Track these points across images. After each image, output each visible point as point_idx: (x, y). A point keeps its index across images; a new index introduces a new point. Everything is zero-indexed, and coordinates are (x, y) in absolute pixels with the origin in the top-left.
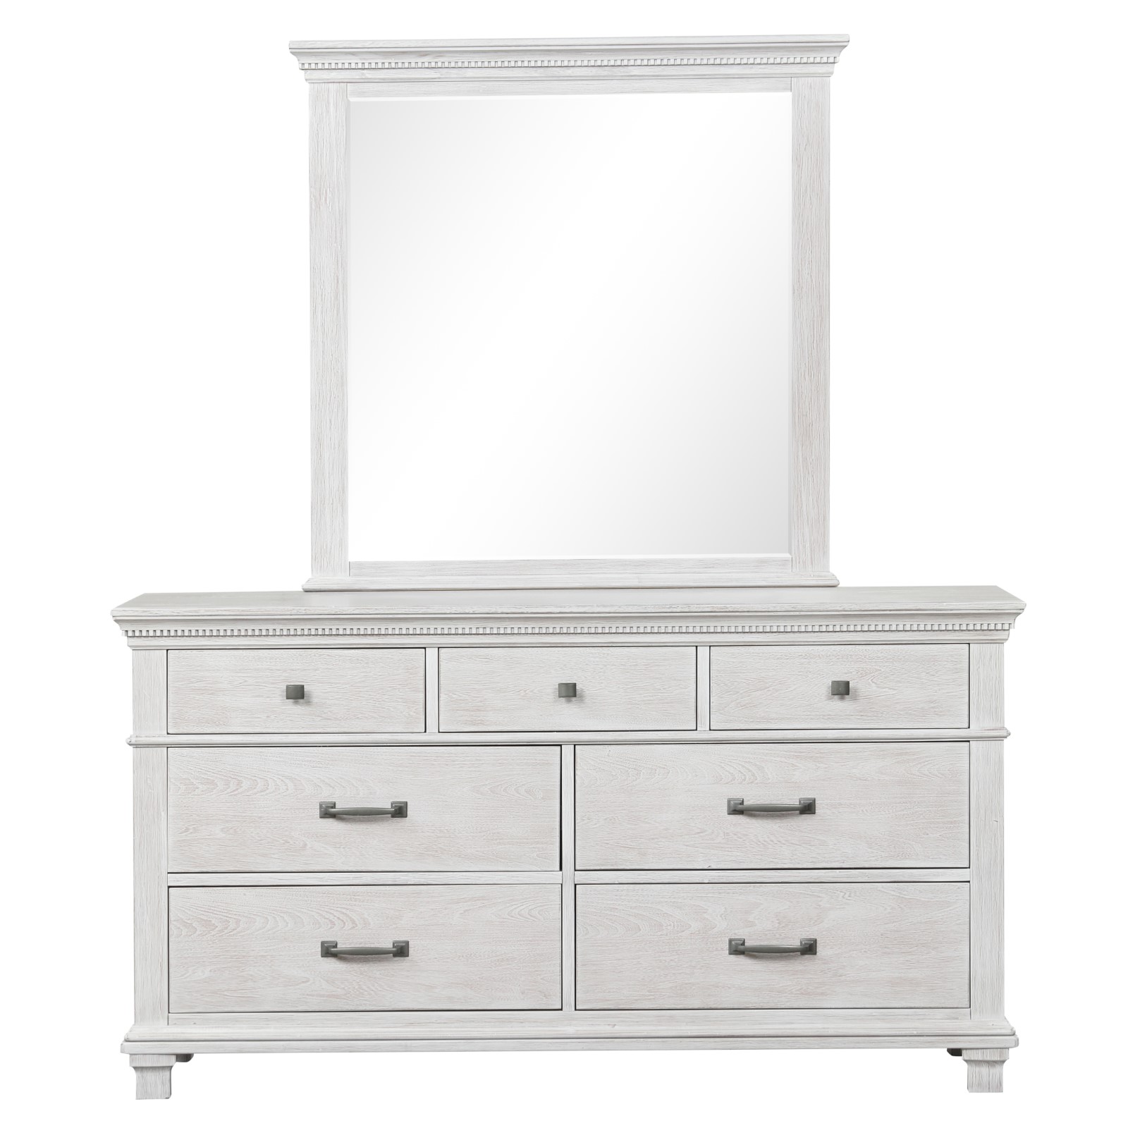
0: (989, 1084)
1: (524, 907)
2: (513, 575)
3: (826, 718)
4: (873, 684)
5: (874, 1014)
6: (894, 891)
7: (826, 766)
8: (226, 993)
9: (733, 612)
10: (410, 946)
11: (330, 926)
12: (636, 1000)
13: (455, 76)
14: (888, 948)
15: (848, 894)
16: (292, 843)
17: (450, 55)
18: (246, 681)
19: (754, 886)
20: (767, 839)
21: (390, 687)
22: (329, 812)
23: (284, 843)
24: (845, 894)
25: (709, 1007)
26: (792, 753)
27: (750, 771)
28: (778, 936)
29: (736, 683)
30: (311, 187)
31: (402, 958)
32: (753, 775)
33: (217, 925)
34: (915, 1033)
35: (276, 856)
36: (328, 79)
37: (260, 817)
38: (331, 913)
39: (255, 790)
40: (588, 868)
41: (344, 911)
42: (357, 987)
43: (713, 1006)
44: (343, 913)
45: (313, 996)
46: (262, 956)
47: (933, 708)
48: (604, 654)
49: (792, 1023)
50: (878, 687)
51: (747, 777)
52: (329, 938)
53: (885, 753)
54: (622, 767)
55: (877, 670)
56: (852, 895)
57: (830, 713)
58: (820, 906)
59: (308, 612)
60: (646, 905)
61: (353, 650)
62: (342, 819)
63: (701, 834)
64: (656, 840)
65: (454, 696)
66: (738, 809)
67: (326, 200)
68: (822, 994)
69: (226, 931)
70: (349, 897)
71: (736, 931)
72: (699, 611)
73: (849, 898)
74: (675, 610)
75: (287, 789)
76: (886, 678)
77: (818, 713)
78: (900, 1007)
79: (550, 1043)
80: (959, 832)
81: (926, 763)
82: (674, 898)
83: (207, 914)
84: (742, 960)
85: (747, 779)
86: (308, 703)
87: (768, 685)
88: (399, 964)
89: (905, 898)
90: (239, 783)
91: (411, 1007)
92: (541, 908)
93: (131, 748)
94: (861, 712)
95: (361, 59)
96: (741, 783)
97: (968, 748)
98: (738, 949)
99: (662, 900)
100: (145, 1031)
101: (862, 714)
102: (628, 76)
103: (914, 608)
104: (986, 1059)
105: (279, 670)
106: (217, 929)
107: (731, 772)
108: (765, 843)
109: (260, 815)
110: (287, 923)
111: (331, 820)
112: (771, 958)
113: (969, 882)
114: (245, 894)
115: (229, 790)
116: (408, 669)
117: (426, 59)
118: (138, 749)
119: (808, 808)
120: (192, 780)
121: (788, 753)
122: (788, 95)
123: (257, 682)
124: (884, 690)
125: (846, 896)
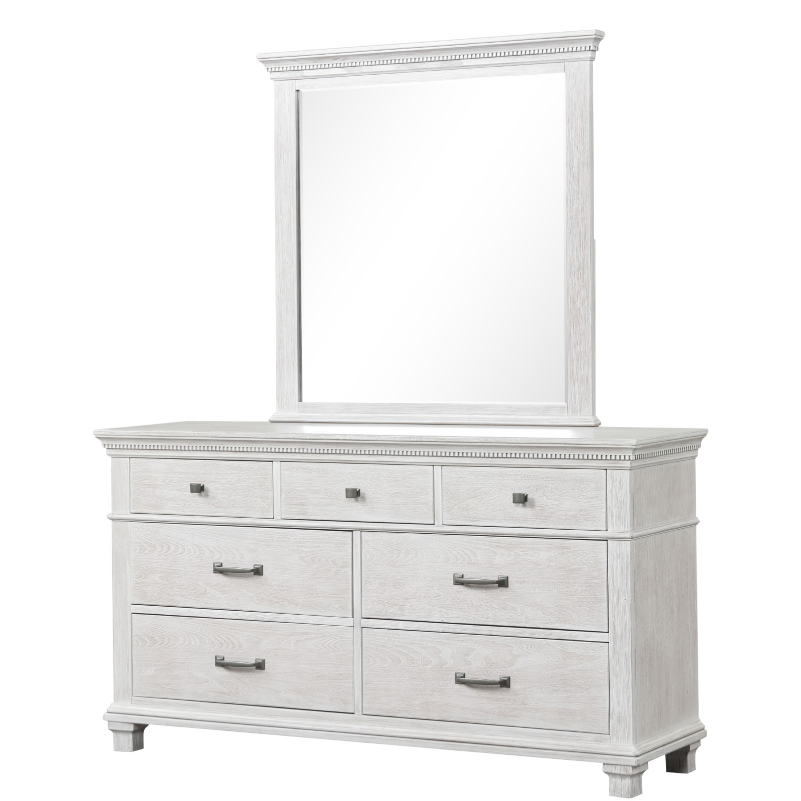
0: (622, 791)
1: (331, 641)
2: (395, 414)
3: (514, 519)
4: (544, 497)
5: (547, 733)
6: (558, 645)
7: (515, 553)
8: (163, 686)
9: (448, 442)
10: (266, 662)
11: (220, 645)
12: (399, 711)
13: (357, 72)
14: (556, 687)
15: (530, 646)
16: (198, 588)
17: (352, 58)
18: (172, 480)
19: (471, 636)
20: (478, 604)
21: (253, 487)
22: (219, 570)
23: (194, 589)
24: (528, 646)
25: (443, 719)
26: (493, 544)
27: (467, 555)
28: (486, 673)
29: (458, 492)
30: (275, 151)
31: (261, 671)
32: (469, 558)
33: (158, 640)
34: (570, 749)
35: (189, 597)
36: (284, 78)
37: (181, 571)
38: (221, 637)
39: (178, 553)
40: (369, 617)
41: (228, 636)
42: (235, 688)
43: (446, 719)
44: (228, 638)
45: (211, 691)
46: (183, 663)
47: (583, 515)
48: (377, 469)
49: (494, 735)
50: (547, 499)
51: (466, 559)
52: (221, 654)
53: (552, 546)
54: (389, 548)
55: (547, 486)
56: (533, 647)
57: (517, 516)
58: (512, 653)
59: (200, 435)
60: (404, 645)
61: (234, 462)
62: (226, 575)
63: (438, 598)
64: (410, 600)
65: (289, 494)
66: (460, 582)
67: (284, 158)
68: (514, 716)
69: (163, 645)
70: (230, 627)
71: (460, 667)
72: (428, 440)
73: (531, 649)
74: (412, 440)
75: (195, 553)
76: (552, 492)
77: (509, 516)
78: (564, 730)
79: (343, 736)
80: (601, 606)
81: (579, 555)
82: (422, 641)
83: (152, 632)
84: (463, 687)
85: (465, 561)
86: (207, 496)
87: (477, 495)
88: (259, 674)
89: (567, 652)
90: (169, 548)
91: (266, 704)
92: (341, 643)
93: (111, 521)
94: (537, 516)
95: (300, 63)
96: (461, 563)
97: (605, 545)
98: (461, 680)
99: (414, 642)
100: (119, 707)
101: (537, 517)
102: (460, 66)
103: (563, 443)
104: (617, 773)
105: (190, 473)
106: (158, 643)
107: (456, 555)
108: (477, 606)
109: (180, 569)
110: (196, 642)
111: (220, 575)
112: (482, 688)
113: (608, 642)
114: (173, 621)
115: (163, 552)
116: (263, 475)
117: (338, 61)
118: (114, 522)
119: (503, 583)
120: (144, 544)
121: (491, 544)
122: (564, 74)
123: (178, 481)
124: (551, 501)
125: (529, 647)
